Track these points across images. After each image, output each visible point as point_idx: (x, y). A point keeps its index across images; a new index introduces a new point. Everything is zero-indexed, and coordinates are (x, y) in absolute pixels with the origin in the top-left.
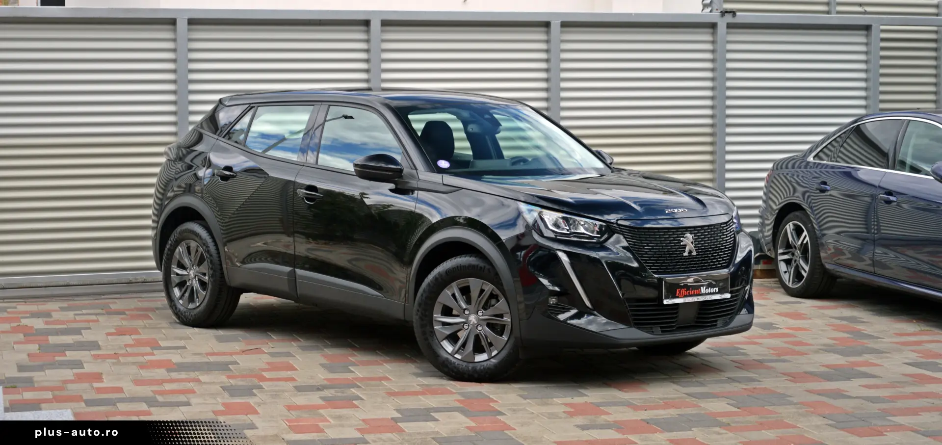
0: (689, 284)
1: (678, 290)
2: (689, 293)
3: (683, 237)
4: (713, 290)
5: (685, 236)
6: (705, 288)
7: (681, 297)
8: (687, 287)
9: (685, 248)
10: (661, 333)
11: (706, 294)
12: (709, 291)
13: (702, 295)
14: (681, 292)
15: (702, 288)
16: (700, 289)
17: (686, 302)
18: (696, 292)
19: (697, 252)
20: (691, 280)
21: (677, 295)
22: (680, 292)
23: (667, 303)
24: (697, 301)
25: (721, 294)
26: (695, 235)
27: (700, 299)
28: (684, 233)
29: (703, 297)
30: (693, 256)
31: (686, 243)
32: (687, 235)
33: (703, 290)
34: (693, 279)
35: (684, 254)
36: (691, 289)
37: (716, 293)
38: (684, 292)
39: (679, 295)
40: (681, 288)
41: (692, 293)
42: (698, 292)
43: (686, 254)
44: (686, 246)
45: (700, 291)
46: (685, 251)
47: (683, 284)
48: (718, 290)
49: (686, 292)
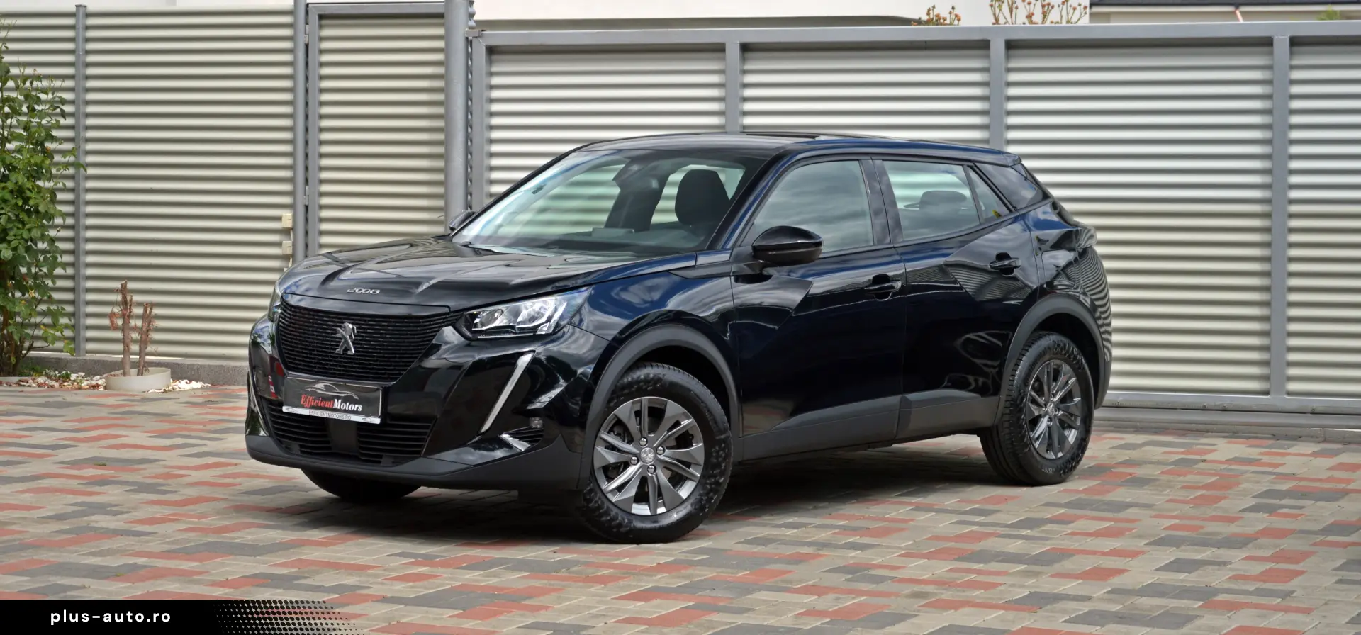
0: (318, 391)
1: (303, 396)
2: (318, 403)
3: (340, 327)
4: (354, 407)
5: (343, 325)
6: (340, 401)
7: (305, 407)
8: (316, 395)
9: (340, 342)
11: (341, 410)
12: (346, 406)
13: (336, 410)
15: (336, 400)
16: (334, 401)
17: (313, 414)
18: (328, 404)
19: (355, 351)
20: (320, 385)
21: (301, 403)
22: (306, 400)
23: (286, 411)
24: (328, 417)
25: (366, 416)
26: (358, 326)
27: (333, 416)
28: (343, 320)
29: (337, 413)
30: (349, 355)
31: (342, 335)
32: (346, 324)
33: (338, 404)
34: (324, 385)
35: (336, 350)
36: (321, 398)
37: (357, 412)
38: (311, 402)
39: (304, 403)
40: (308, 394)
41: (322, 404)
42: (330, 404)
43: (338, 350)
44: (342, 339)
45: (333, 405)
46: (338, 346)
47: (310, 390)
48: (360, 409)
49: (313, 401)
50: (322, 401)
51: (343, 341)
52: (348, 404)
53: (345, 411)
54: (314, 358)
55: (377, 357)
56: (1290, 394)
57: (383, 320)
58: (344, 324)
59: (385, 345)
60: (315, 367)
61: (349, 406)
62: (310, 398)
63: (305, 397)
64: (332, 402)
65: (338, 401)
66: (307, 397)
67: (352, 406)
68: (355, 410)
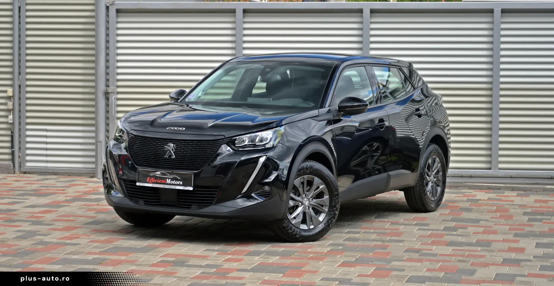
0: (157, 175)
1: (148, 178)
2: (156, 181)
3: (167, 145)
4: (178, 183)
5: (168, 145)
6: (170, 180)
7: (150, 183)
8: (156, 178)
9: (167, 152)
10: (144, 204)
11: (170, 184)
12: (174, 182)
13: (168, 184)
14: (151, 179)
15: (167, 180)
16: (166, 180)
17: (154, 186)
18: (162, 181)
19: (175, 156)
20: (159, 173)
21: (147, 181)
22: (150, 180)
23: (138, 185)
24: (163, 187)
25: (185, 186)
26: (176, 145)
27: (166, 187)
28: (168, 142)
29: (168, 186)
30: (172, 158)
31: (168, 149)
32: (170, 144)
33: (168, 181)
34: (161, 173)
35: (165, 156)
36: (158, 179)
37: (179, 185)
38: (153, 180)
39: (149, 181)
40: (151, 177)
41: (159, 182)
42: (164, 182)
43: (166, 156)
44: (168, 151)
45: (166, 182)
46: (166, 154)
47: (152, 175)
48: (182, 184)
49: (154, 180)
50: (159, 180)
51: (168, 152)
52: (174, 181)
53: (173, 184)
54: (152, 160)
55: (188, 159)
56: (500, 169)
57: (190, 142)
58: (168, 143)
59: (191, 154)
60: (153, 164)
61: (175, 182)
62: (152, 179)
63: (149, 178)
64: (165, 180)
65: (169, 180)
66: (151, 178)
67: (177, 182)
68: (178, 184)
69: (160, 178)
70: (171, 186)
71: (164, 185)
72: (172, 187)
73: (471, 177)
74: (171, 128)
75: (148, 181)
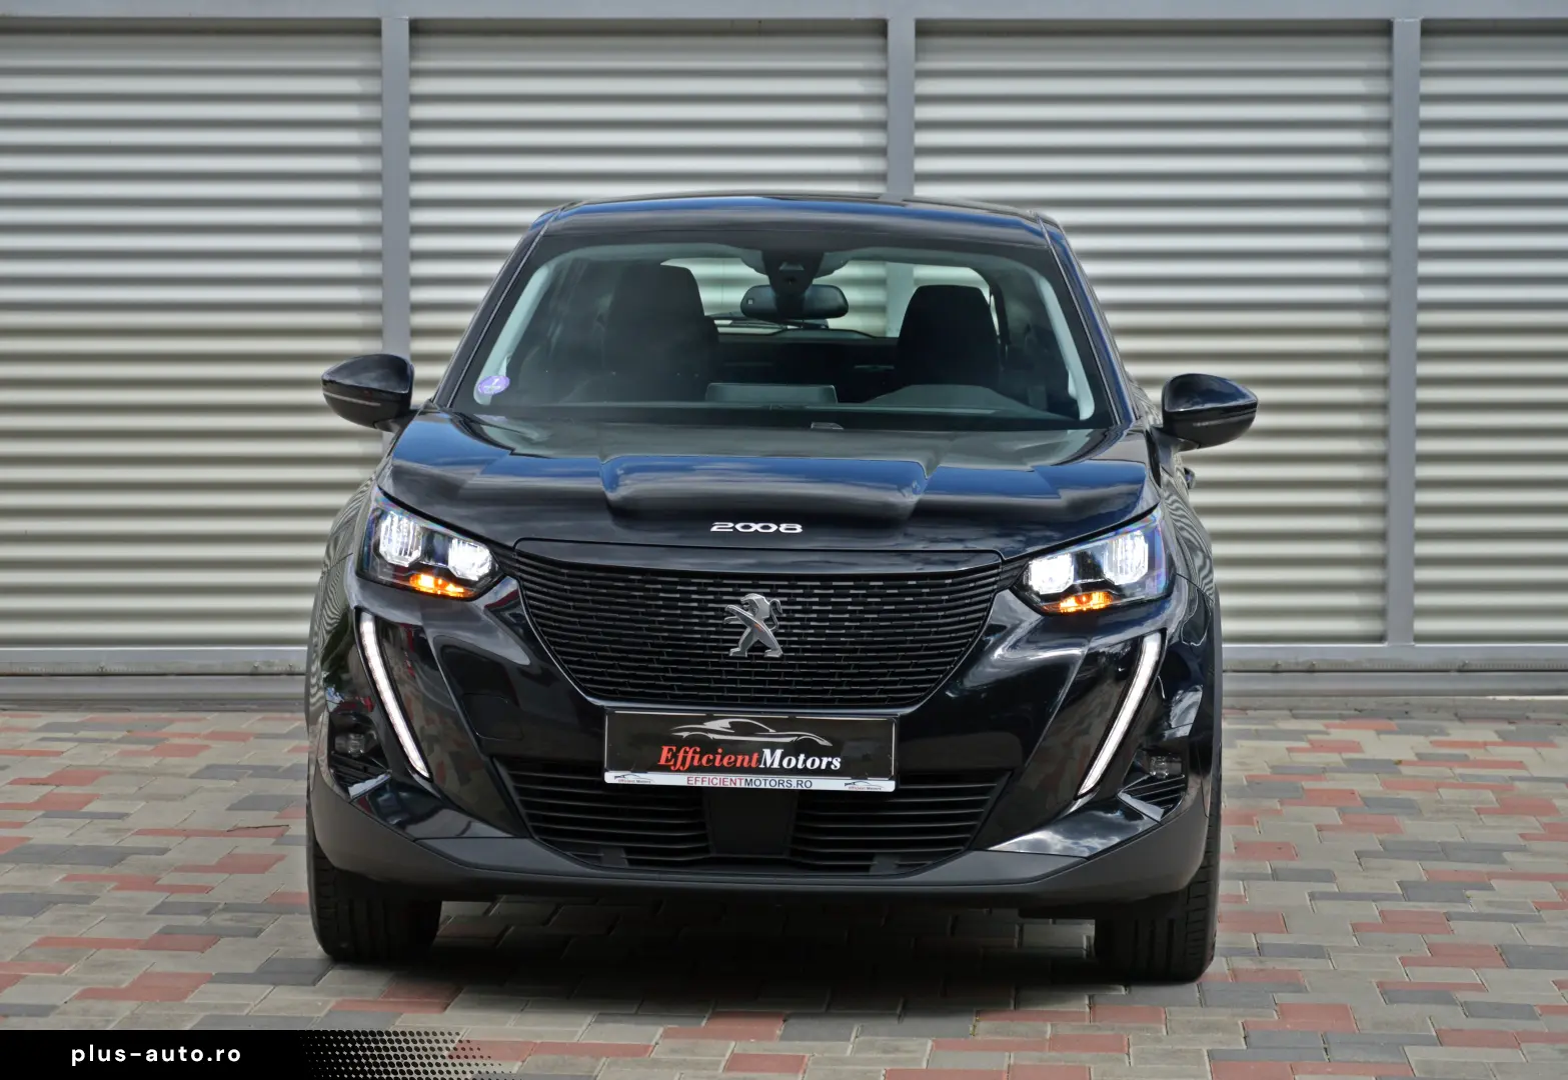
0: (712, 736)
1: (665, 749)
2: (708, 761)
3: (738, 602)
4: (820, 763)
5: (743, 599)
6: (779, 753)
7: (678, 771)
8: (707, 746)
9: (741, 634)
10: (626, 865)
11: (781, 771)
12: (798, 762)
13: (769, 771)
14: (681, 755)
15: (767, 752)
16: (761, 754)
17: (699, 784)
18: (741, 760)
19: (784, 650)
20: (722, 724)
21: (662, 762)
22: (675, 756)
23: (616, 781)
24: (743, 786)
25: (853, 779)
26: (785, 599)
27: (758, 783)
28: (742, 590)
29: (769, 778)
30: (770, 658)
31: (745, 619)
32: (755, 597)
33: (773, 758)
34: (730, 723)
35: (733, 650)
36: (720, 751)
37: (828, 772)
38: (693, 758)
39: (672, 763)
40: (681, 743)
41: (725, 762)
42: (750, 761)
43: (737, 650)
44: (744, 627)
45: (759, 761)
46: (737, 641)
47: (685, 734)
48: (838, 766)
49: (697, 756)
51: (748, 630)
53: (795, 771)
54: (666, 670)
55: (846, 659)
56: (1420, 638)
57: (851, 583)
58: (744, 594)
59: (862, 635)
60: (671, 688)
61: (805, 762)
62: (686, 752)
63: (670, 750)
64: (756, 756)
65: (772, 753)
66: (678, 751)
67: (814, 761)
68: (823, 767)
69: (732, 748)
70: (785, 778)
71: (749, 777)
72: (794, 783)
73: (1311, 670)
74: (733, 528)
75: (667, 760)
